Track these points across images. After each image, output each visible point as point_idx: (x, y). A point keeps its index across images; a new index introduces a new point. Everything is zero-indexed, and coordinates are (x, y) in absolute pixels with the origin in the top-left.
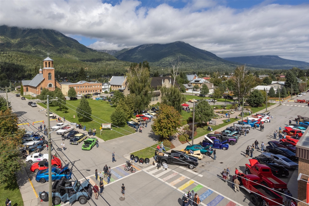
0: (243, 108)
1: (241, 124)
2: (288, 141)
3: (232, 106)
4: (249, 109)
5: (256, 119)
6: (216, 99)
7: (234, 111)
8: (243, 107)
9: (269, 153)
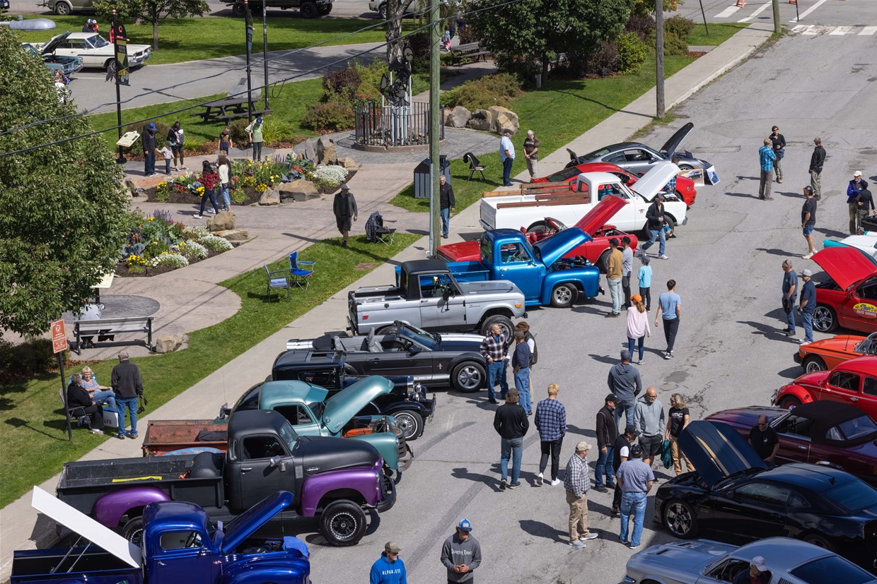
0: (437, 101)
1: (429, 291)
2: (841, 392)
3: (325, 99)
4: (504, 116)
5: (569, 215)
6: (135, 28)
7: (351, 159)
8: (440, 92)
9: (694, 544)
